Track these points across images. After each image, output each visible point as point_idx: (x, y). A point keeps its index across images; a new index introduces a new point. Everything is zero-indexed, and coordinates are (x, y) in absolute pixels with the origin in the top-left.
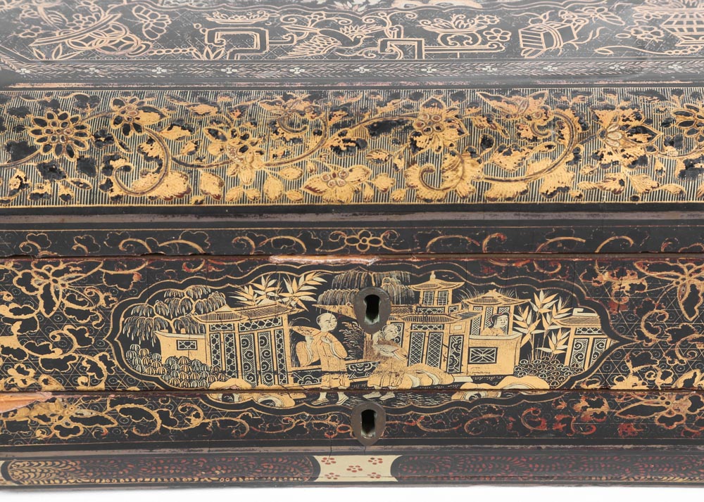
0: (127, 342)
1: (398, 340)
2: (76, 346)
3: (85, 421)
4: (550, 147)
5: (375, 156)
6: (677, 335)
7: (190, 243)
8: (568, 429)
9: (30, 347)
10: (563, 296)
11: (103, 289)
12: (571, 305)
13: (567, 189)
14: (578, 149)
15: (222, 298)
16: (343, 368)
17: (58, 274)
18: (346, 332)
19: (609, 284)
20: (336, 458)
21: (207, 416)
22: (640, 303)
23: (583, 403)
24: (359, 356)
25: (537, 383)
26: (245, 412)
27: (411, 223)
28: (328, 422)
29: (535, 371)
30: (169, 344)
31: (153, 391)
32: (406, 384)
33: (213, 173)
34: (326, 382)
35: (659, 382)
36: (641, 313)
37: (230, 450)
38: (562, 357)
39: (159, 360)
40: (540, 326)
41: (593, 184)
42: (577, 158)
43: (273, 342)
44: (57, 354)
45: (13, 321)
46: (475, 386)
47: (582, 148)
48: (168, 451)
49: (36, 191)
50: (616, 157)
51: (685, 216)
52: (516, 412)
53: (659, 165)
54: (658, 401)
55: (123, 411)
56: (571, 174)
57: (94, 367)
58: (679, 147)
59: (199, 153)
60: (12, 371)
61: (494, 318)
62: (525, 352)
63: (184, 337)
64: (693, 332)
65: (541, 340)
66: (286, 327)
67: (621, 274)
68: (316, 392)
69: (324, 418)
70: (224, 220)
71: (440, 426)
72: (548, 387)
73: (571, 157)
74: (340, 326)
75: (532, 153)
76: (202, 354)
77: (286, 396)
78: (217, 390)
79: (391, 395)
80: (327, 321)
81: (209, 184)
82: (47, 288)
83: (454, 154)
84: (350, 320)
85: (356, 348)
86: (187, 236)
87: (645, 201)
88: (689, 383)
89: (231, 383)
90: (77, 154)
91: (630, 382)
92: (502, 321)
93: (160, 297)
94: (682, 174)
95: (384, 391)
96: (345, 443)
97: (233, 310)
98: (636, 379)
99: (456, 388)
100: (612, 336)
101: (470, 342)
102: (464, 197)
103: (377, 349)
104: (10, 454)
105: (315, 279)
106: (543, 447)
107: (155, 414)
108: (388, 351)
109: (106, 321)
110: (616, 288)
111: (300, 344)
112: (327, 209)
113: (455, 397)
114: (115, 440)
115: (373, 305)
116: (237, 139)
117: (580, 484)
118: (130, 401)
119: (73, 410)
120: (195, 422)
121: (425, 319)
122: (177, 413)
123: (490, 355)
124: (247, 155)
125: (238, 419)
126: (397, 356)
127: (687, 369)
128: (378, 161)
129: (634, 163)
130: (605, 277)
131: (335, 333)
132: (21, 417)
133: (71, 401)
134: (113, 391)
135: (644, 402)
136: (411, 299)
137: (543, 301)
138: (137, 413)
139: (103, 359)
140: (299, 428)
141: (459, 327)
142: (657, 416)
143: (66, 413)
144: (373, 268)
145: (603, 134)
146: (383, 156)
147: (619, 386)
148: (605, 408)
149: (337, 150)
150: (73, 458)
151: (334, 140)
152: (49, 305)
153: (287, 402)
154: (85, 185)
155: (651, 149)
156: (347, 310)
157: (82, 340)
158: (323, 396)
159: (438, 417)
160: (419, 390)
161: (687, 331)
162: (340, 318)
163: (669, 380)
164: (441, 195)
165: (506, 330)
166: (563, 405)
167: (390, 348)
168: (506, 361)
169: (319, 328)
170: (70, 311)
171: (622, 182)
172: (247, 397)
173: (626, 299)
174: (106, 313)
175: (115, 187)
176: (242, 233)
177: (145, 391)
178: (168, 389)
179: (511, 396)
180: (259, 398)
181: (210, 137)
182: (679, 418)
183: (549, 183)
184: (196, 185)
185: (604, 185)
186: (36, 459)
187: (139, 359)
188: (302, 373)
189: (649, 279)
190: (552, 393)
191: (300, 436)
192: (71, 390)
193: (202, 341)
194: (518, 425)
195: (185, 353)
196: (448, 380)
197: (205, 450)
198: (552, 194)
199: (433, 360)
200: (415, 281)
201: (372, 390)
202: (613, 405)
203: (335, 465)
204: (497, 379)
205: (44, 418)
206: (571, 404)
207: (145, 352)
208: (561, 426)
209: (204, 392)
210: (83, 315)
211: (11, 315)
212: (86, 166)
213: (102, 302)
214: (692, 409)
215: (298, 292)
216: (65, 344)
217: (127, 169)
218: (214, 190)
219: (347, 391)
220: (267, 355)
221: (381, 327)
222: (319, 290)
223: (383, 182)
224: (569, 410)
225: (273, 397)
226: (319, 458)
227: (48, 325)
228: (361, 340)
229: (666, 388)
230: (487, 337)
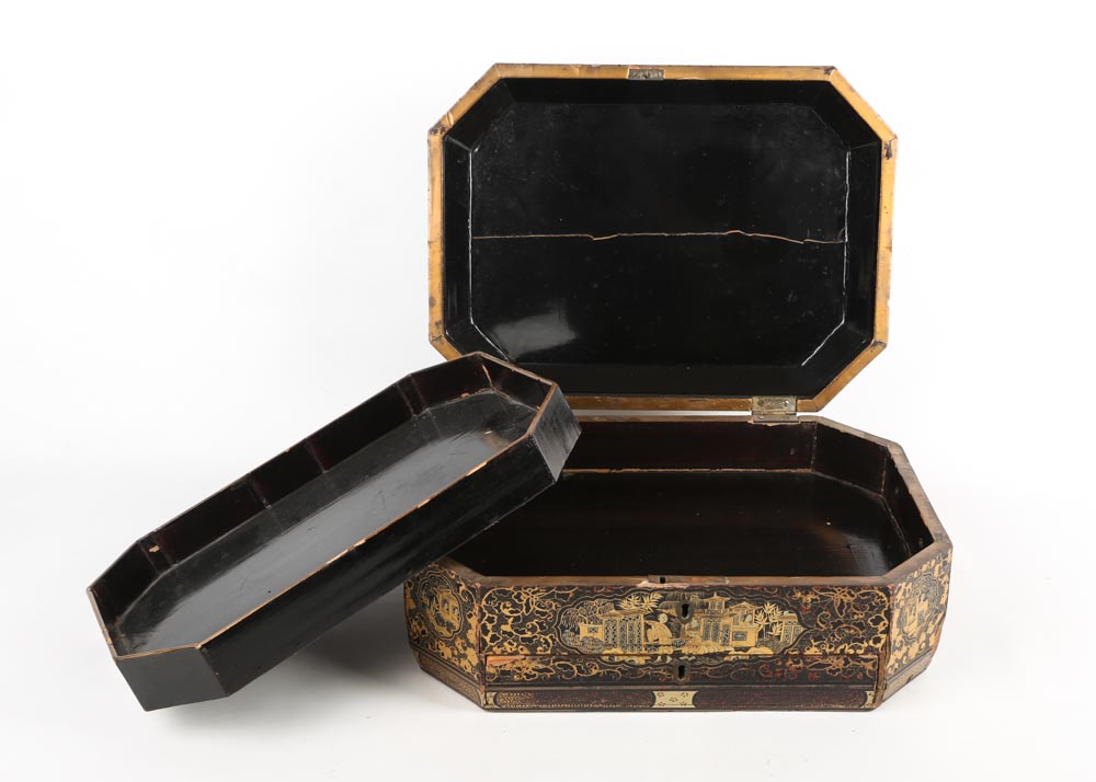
0: (563, 628)
1: (697, 628)
2: (539, 630)
3: (539, 671)
6: (835, 625)
8: (782, 676)
9: (516, 631)
10: (778, 604)
11: (555, 601)
12: (783, 609)
15: (612, 606)
16: (670, 643)
17: (533, 593)
18: (672, 624)
19: (801, 599)
20: (665, 693)
21: (601, 668)
22: (816, 609)
23: (791, 662)
24: (678, 637)
25: (766, 651)
26: (620, 666)
28: (661, 672)
29: (765, 644)
30: (584, 629)
31: (575, 655)
32: (701, 652)
34: (661, 651)
35: (828, 650)
36: (817, 613)
37: (611, 688)
38: (779, 637)
39: (579, 638)
40: (768, 621)
43: (636, 629)
44: (529, 635)
45: (509, 617)
46: (736, 653)
48: (579, 688)
52: (757, 667)
54: (828, 661)
55: (559, 665)
57: (547, 642)
60: (505, 644)
61: (745, 616)
62: (761, 634)
63: (592, 626)
64: (842, 624)
65: (768, 628)
66: (643, 621)
67: (807, 593)
68: (655, 656)
69: (659, 670)
71: (718, 674)
72: (772, 653)
74: (669, 620)
76: (600, 635)
77: (641, 658)
78: (606, 655)
79: (693, 658)
80: (663, 618)
82: (528, 600)
84: (674, 617)
85: (677, 632)
88: (842, 651)
89: (614, 651)
91: (813, 651)
92: (749, 618)
93: (582, 605)
95: (690, 655)
96: (671, 685)
97: (617, 612)
98: (816, 649)
99: (726, 654)
100: (804, 626)
101: (733, 628)
103: (687, 633)
104: (499, 689)
105: (658, 596)
106: (771, 686)
107: (575, 668)
108: (692, 634)
109: (554, 618)
110: (804, 600)
111: (649, 630)
113: (726, 659)
114: (554, 681)
115: (685, 610)
117: (790, 710)
118: (562, 660)
119: (534, 665)
120: (594, 672)
121: (711, 617)
122: (585, 667)
123: (741, 636)
125: (616, 670)
126: (697, 636)
127: (841, 643)
130: (799, 595)
131: (666, 624)
132: (507, 668)
133: (533, 660)
134: (554, 654)
135: (821, 661)
136: (705, 606)
137: (769, 608)
138: (566, 667)
139: (551, 637)
140: (646, 676)
141: (728, 621)
142: (827, 669)
143: (530, 666)
144: (687, 590)
147: (808, 652)
148: (801, 665)
150: (530, 691)
152: (528, 609)
153: (640, 661)
156: (673, 612)
157: (542, 627)
158: (659, 658)
159: (717, 669)
160: (708, 655)
161: (840, 623)
162: (669, 616)
163: (833, 649)
165: (751, 622)
166: (780, 663)
167: (693, 632)
168: (751, 640)
169: (659, 621)
170: (538, 612)
172: (621, 658)
173: (809, 607)
174: (555, 613)
177: (570, 654)
178: (582, 654)
179: (754, 658)
180: (627, 659)
182: (838, 670)
186: (512, 692)
187: (568, 638)
188: (649, 646)
189: (820, 596)
190: (774, 656)
191: (646, 680)
192: (533, 654)
193: (601, 628)
194: (757, 673)
195: (591, 635)
196: (722, 650)
197: (598, 688)
199: (715, 639)
200: (706, 597)
201: (684, 655)
202: (805, 663)
203: (664, 697)
204: (747, 649)
205: (519, 669)
206: (784, 663)
207: (572, 634)
208: (779, 674)
209: (599, 656)
210: (543, 614)
211: (509, 614)
213: (554, 608)
214: (845, 665)
215: (650, 603)
216: (533, 629)
219: (671, 656)
220: (632, 636)
221: (689, 621)
222: (660, 601)
224: (783, 666)
225: (634, 658)
226: (656, 693)
227: (526, 619)
228: (679, 628)
229: (831, 654)
230: (742, 626)
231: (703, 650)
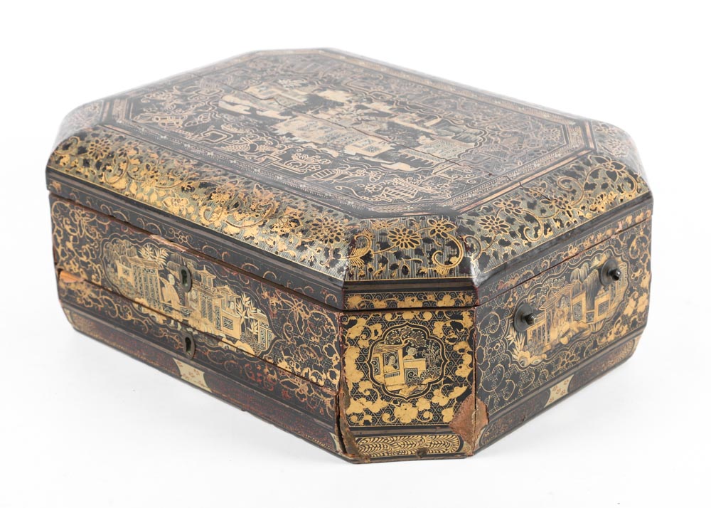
1: (197, 301)
2: (91, 257)
3: (93, 300)
4: (257, 216)
5: (194, 197)
6: (298, 342)
7: (124, 215)
8: (262, 384)
9: (76, 251)
10: (252, 299)
11: (97, 230)
12: (256, 306)
13: (253, 238)
14: (267, 221)
15: (135, 251)
16: (179, 309)
17: (83, 215)
19: (268, 299)
20: (181, 363)
21: (133, 315)
22: (281, 316)
23: (267, 370)
24: (184, 304)
25: (249, 349)
26: (146, 319)
27: (196, 234)
28: (174, 338)
29: (247, 341)
30: (120, 268)
31: (116, 293)
32: (202, 329)
33: (137, 183)
34: (173, 314)
35: (295, 369)
36: (282, 322)
37: (142, 340)
38: (257, 337)
39: (117, 276)
40: (246, 314)
41: (263, 240)
42: (264, 225)
43: (154, 283)
44: (85, 259)
45: (70, 235)
46: (226, 341)
47: (268, 221)
48: (120, 330)
49: (78, 170)
50: (278, 230)
51: (294, 270)
52: (243, 363)
53: (292, 240)
54: (296, 382)
55: (105, 299)
56: (257, 232)
57: (97, 272)
58: (304, 234)
59: (137, 173)
60: (71, 262)
61: (229, 302)
62: (243, 328)
63: (125, 267)
64: (303, 343)
65: (248, 323)
67: (272, 295)
68: (170, 319)
69: (174, 335)
70: (133, 207)
71: (216, 360)
72: (254, 354)
73: (262, 223)
75: (249, 216)
76: (131, 280)
77: (160, 317)
78: (137, 303)
79: (196, 333)
80: (171, 279)
81: (133, 189)
82: (80, 222)
83: (221, 206)
86: (122, 211)
87: (280, 256)
88: (307, 375)
89: (141, 300)
90: (98, 159)
91: (284, 365)
92: (232, 306)
93: (116, 242)
94: (298, 248)
95: (194, 329)
97: (139, 259)
98: (286, 364)
99: (219, 339)
100: (275, 334)
101: (222, 312)
102: (216, 228)
103: (190, 303)
105: (165, 253)
106: (255, 391)
107: (116, 306)
108: (193, 306)
109: (99, 248)
110: (271, 303)
111: (163, 289)
112: (167, 215)
113: (220, 345)
114: (103, 315)
115: (185, 276)
116: (153, 172)
118: (108, 295)
119: (89, 292)
120: (130, 318)
121: (205, 293)
122: (123, 309)
123: (230, 324)
124: (152, 180)
125: (143, 322)
126: (197, 310)
127: (305, 366)
128: (194, 199)
129: (283, 235)
130: (266, 294)
131: (174, 286)
132: (72, 288)
133: (89, 286)
134: (103, 287)
135: (290, 380)
136: (199, 278)
137: (245, 300)
138: (110, 303)
139: (99, 268)
140: (166, 338)
141: (217, 302)
142: (295, 391)
143: (87, 292)
144: (184, 254)
145: (280, 218)
146: (196, 197)
147: (280, 365)
148: (275, 377)
149: (183, 189)
150: (90, 319)
151: (185, 185)
152: (81, 231)
153: (160, 320)
154: (94, 174)
155: (293, 231)
156: (178, 275)
157: (92, 255)
158: (173, 322)
159: (214, 353)
160: (206, 334)
161: (301, 341)
163: (299, 370)
164: (208, 223)
165: (234, 311)
166: (259, 368)
167: (194, 304)
168: (237, 331)
169: (169, 281)
170: (87, 237)
171: (274, 243)
172: (147, 311)
173: (275, 311)
174: (99, 243)
175: (103, 178)
176: (140, 217)
177: (113, 292)
178: (121, 294)
179: (240, 352)
180: (151, 314)
181: (145, 168)
182: (304, 396)
183: (248, 233)
184: (129, 187)
185: (268, 242)
187: (111, 273)
189: (282, 302)
190: (255, 358)
191: (166, 343)
192: (89, 281)
193: (131, 272)
194: (243, 371)
195: (126, 277)
196: (217, 333)
197: (133, 336)
198: (248, 239)
199: (210, 318)
200: (199, 268)
201: (190, 327)
202: (278, 376)
203: (185, 370)
204: (234, 340)
205: (80, 292)
206: (263, 368)
207: (113, 270)
208: (260, 381)
209: (132, 301)
210: (92, 241)
211: (70, 232)
212: (98, 165)
213: (97, 237)
214: (309, 392)
215: (160, 258)
216: (87, 255)
217: (110, 171)
218: (134, 192)
219: (181, 324)
220: (153, 290)
221: (190, 290)
222: (167, 260)
223: (191, 210)
224: (262, 372)
225: (155, 315)
226: (175, 361)
227: (81, 242)
228: (184, 295)
229: (298, 375)
230: (227, 312)
231: (204, 328)
